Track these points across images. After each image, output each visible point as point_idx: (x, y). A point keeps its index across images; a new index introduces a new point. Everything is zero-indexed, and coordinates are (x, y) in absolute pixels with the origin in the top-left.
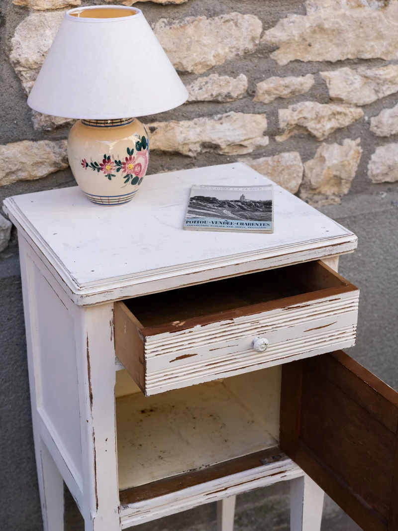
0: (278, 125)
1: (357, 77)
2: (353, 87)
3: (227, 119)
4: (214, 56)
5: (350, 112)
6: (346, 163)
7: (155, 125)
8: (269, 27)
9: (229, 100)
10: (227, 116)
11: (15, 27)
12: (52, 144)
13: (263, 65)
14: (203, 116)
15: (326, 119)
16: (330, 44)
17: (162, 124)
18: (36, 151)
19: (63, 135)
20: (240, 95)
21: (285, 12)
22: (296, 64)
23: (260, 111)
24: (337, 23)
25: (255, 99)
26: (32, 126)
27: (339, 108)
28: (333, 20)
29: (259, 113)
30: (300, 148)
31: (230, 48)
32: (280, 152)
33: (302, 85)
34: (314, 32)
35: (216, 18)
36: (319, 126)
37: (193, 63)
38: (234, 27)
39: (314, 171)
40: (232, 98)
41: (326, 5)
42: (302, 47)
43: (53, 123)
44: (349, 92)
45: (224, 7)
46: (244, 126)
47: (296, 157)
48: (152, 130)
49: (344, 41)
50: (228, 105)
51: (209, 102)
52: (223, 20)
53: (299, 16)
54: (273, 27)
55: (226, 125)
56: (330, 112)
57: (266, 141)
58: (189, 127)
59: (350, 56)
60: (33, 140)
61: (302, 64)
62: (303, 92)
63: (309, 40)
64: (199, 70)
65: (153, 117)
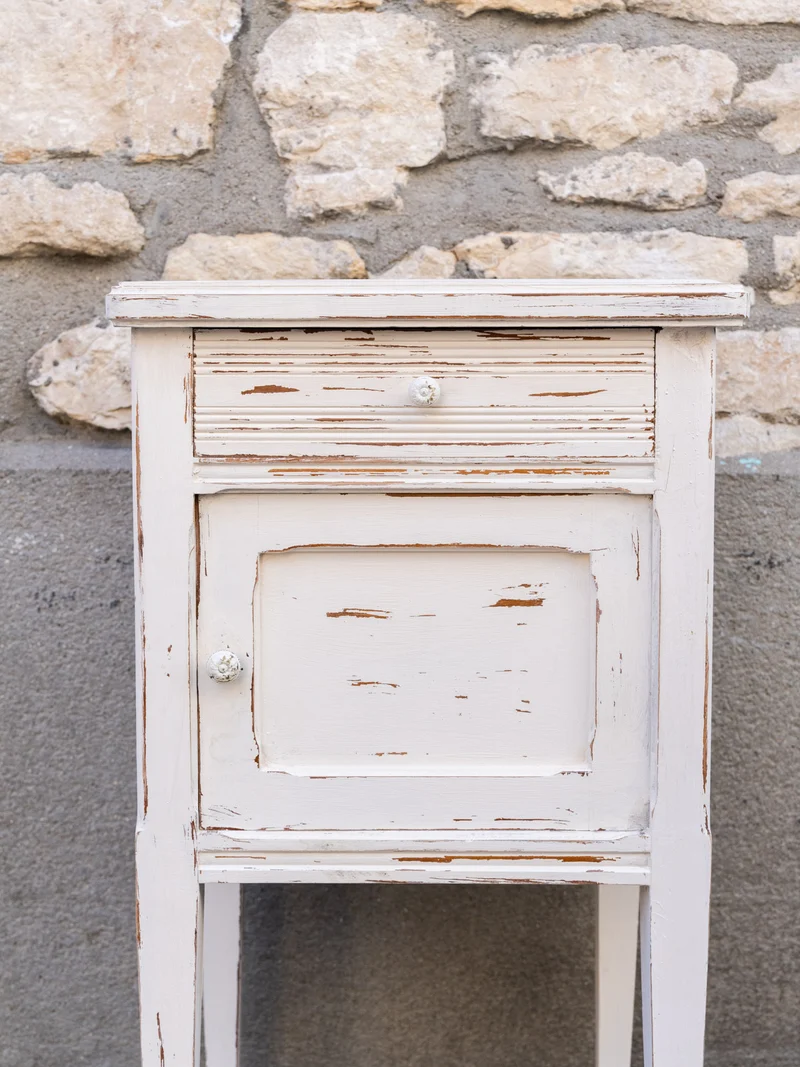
0: (773, 265)
3: (662, 242)
4: (633, 117)
7: (513, 235)
8: (753, 78)
9: (666, 206)
10: (661, 237)
11: (266, 36)
12: (315, 244)
13: (744, 149)
14: (611, 229)
17: (529, 235)
18: (285, 253)
19: (337, 233)
20: (689, 197)
21: (789, 52)
23: (733, 233)
25: (723, 210)
26: (283, 209)
29: (730, 238)
31: (669, 107)
32: (781, 325)
35: (642, 51)
37: (588, 125)
38: (680, 71)
40: (671, 202)
43: (317, 205)
45: (660, 34)
46: (694, 258)
48: (508, 243)
50: (665, 216)
51: (627, 205)
52: (654, 57)
54: (763, 78)
55: (659, 252)
57: (747, 296)
58: (579, 244)
60: (284, 234)
64: (604, 141)
65: (511, 221)
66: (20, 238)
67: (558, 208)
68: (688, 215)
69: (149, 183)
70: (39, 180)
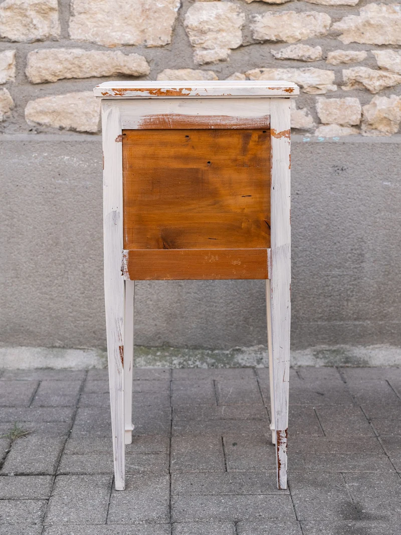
0: (342, 78)
1: (398, 56)
2: (394, 62)
4: (299, 33)
5: (393, 77)
6: (391, 109)
7: (263, 69)
8: (336, 21)
9: (310, 60)
10: (308, 70)
11: (188, 9)
12: (203, 72)
13: (333, 43)
14: (293, 67)
15: (376, 79)
16: (376, 34)
17: (268, 69)
18: (194, 75)
19: (209, 69)
20: (316, 58)
21: (347, 13)
22: (355, 44)
23: (330, 69)
24: (380, 21)
25: (327, 62)
26: (193, 61)
27: (385, 73)
28: (377, 19)
29: (329, 70)
30: (359, 96)
31: (310, 30)
32: (345, 97)
33: (357, 56)
34: (364, 25)
35: (302, 13)
36: (370, 83)
37: (286, 36)
38: (313, 19)
39: (370, 112)
41: (372, 10)
42: (358, 34)
43: (204, 60)
44: (391, 64)
45: (307, 8)
46: (319, 76)
47: (356, 101)
48: (262, 72)
49: (386, 32)
50: (309, 63)
51: (298, 60)
52: (306, 15)
53: (355, 16)
54: (339, 21)
55: (307, 75)
56: (378, 75)
57: (335, 88)
58: (283, 72)
59: (391, 43)
60: (193, 69)
61: (359, 45)
62: (359, 60)
63: (362, 30)
64: (291, 41)
65: (263, 65)
66: (113, 71)
67: (277, 61)
68: (316, 63)
69: (152, 53)
70: (119, 53)
